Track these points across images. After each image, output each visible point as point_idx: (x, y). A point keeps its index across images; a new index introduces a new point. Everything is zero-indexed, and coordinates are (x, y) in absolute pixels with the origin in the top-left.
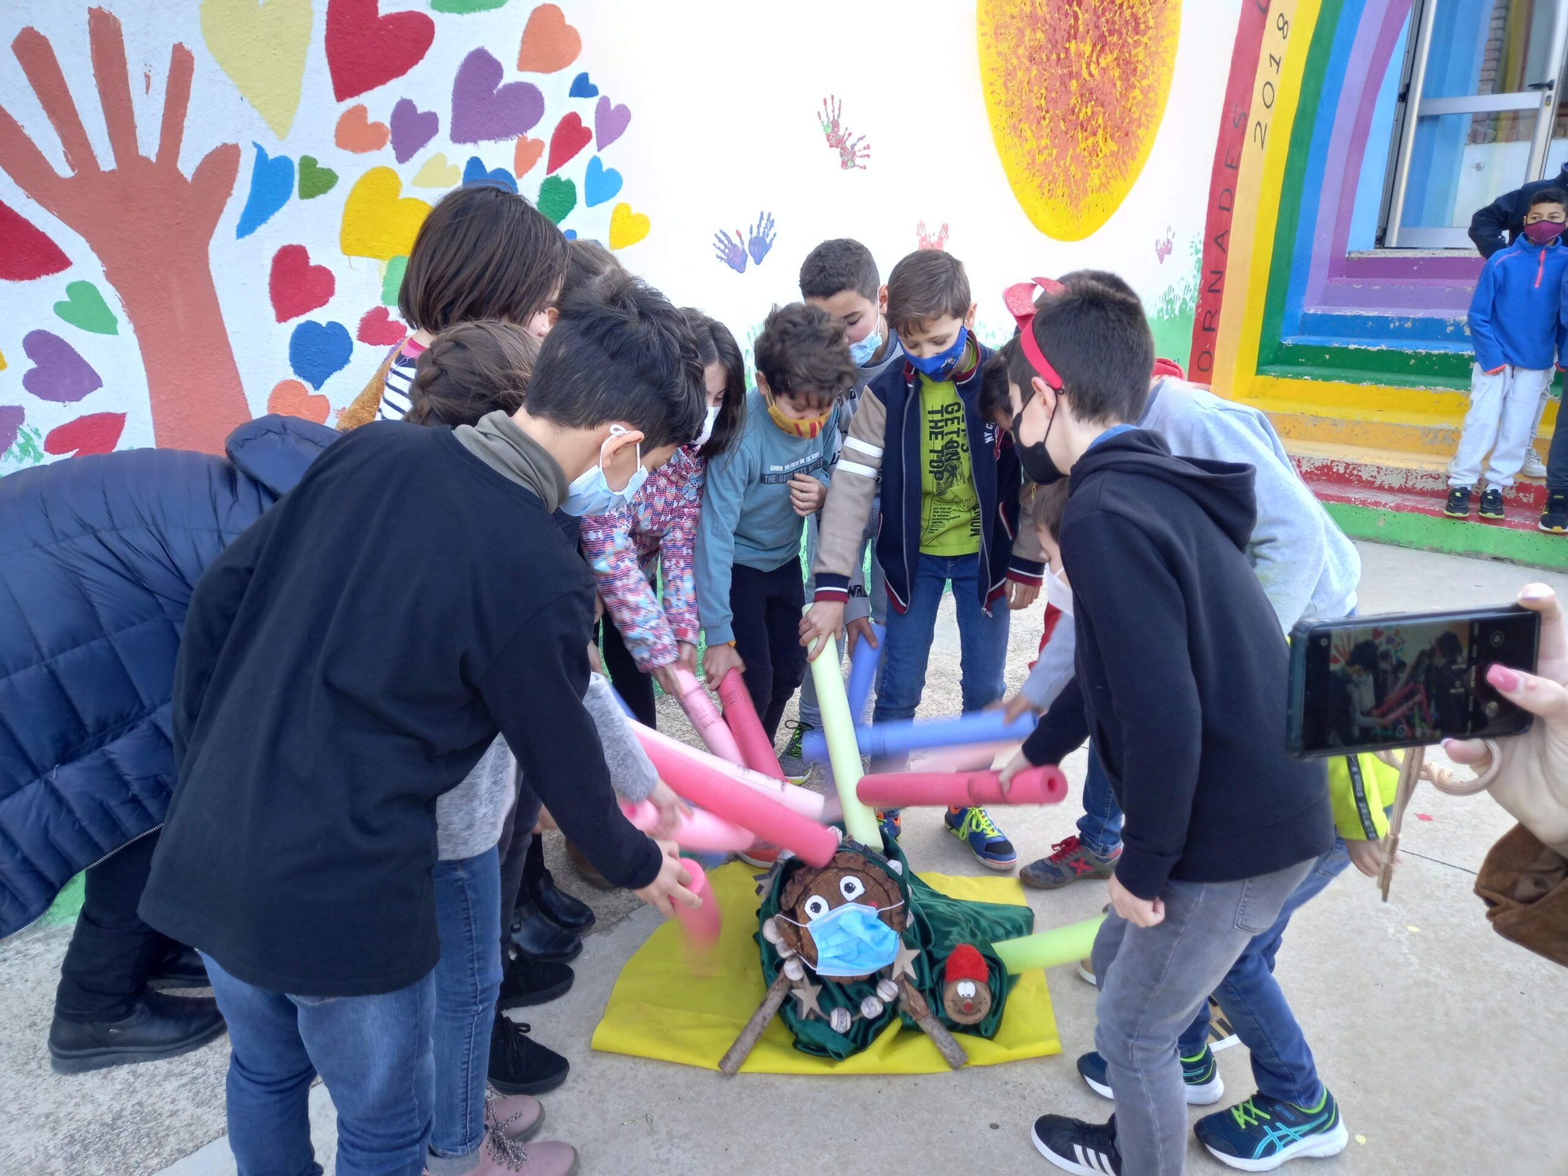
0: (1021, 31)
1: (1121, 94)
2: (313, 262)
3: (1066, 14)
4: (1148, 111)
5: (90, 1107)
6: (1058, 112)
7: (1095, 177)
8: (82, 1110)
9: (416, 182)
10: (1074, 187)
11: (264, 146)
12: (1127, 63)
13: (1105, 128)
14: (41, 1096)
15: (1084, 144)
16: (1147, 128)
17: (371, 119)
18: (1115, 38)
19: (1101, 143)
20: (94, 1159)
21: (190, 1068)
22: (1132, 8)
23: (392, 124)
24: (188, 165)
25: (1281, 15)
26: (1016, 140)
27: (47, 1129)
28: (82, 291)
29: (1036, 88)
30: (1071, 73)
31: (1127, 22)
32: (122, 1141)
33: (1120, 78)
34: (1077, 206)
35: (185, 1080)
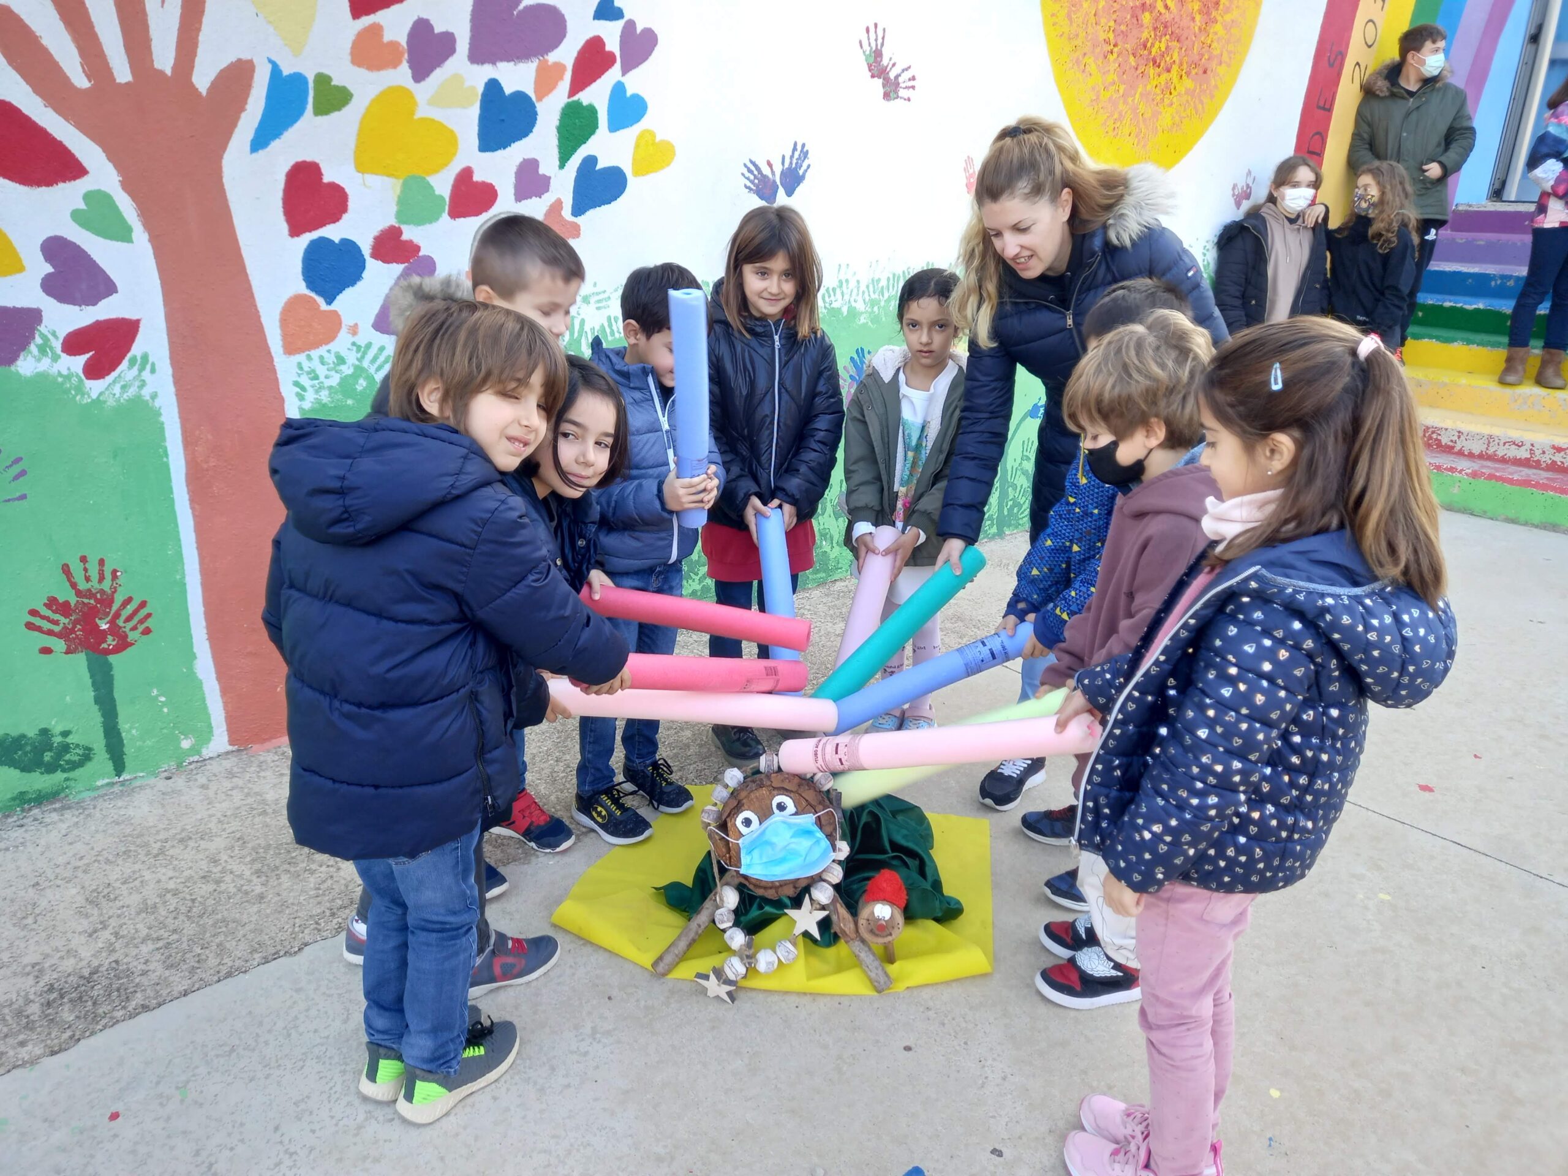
1: (1200, 29)
2: (326, 179)
4: (1231, 47)
5: (72, 961)
6: (1128, 46)
7: (1167, 117)
8: (65, 962)
9: (433, 102)
10: (1142, 126)
11: (278, 62)
13: (1181, 64)
14: (31, 948)
15: (1155, 79)
16: (1229, 66)
17: (388, 37)
19: (1175, 80)
20: (67, 1007)
21: (166, 935)
23: (408, 43)
24: (203, 79)
26: (1079, 75)
27: (31, 977)
28: (98, 200)
29: (1103, 21)
30: (1144, 5)
32: (95, 993)
33: (1200, 12)
34: (1144, 146)
35: (160, 944)
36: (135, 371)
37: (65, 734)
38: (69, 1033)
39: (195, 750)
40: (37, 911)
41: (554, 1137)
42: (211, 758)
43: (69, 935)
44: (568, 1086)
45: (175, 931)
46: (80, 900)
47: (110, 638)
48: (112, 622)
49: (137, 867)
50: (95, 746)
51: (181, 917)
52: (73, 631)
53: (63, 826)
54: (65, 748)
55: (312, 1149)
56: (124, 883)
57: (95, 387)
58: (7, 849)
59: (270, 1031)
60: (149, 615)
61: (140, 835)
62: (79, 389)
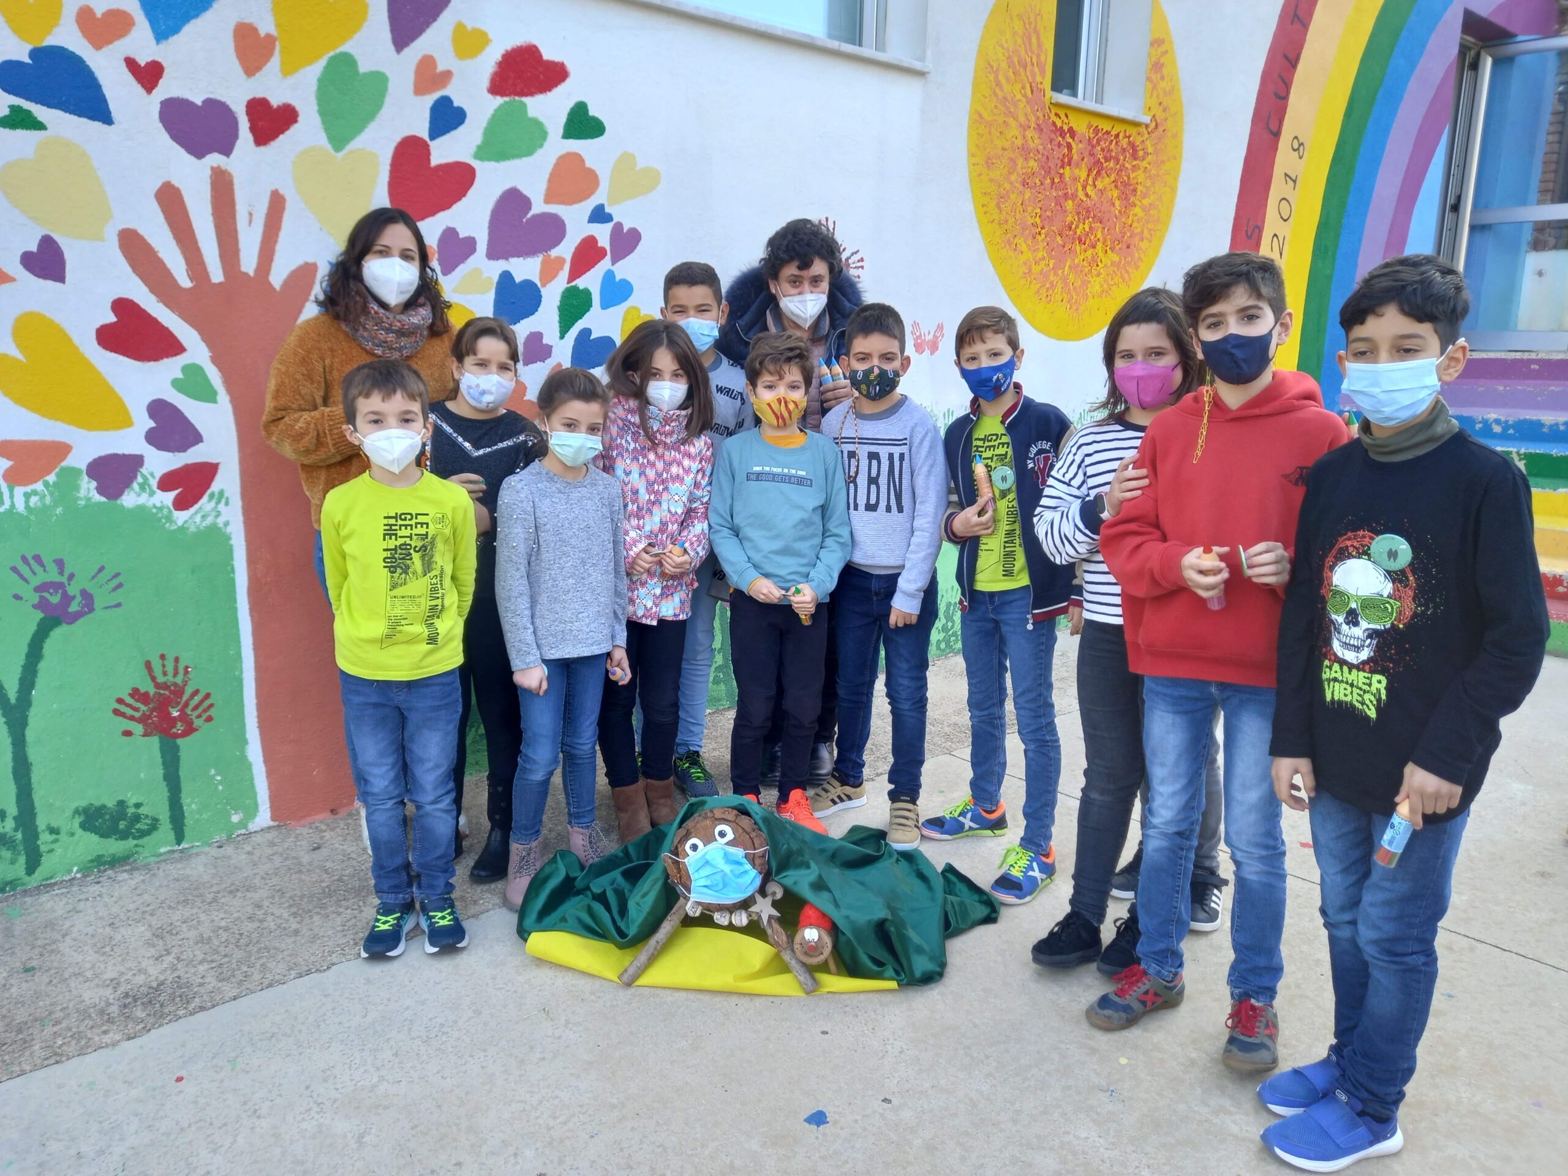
0: (1013, 161)
1: (1120, 212)
3: (1059, 145)
4: (1150, 226)
5: (143, 977)
7: (1096, 285)
8: (137, 978)
9: (457, 291)
10: (1074, 293)
12: (1126, 185)
13: (1105, 241)
14: (110, 968)
15: (1082, 255)
16: (1150, 241)
18: (1112, 164)
19: (1101, 254)
20: (139, 1008)
22: (1129, 137)
23: (439, 246)
24: (277, 277)
25: (1296, 138)
26: (1011, 253)
27: (110, 988)
28: (193, 371)
29: (1030, 209)
30: (1066, 194)
31: (1124, 150)
32: (161, 998)
33: (1119, 198)
34: (1077, 309)
35: (214, 965)
36: (213, 504)
37: (138, 805)
38: (142, 1025)
39: (243, 824)
40: (113, 943)
41: (530, 1092)
42: (255, 832)
43: (140, 959)
44: (544, 1059)
45: (226, 956)
46: (148, 935)
47: (179, 724)
48: (182, 711)
49: (194, 911)
50: (161, 817)
51: (231, 946)
52: (149, 717)
53: (133, 883)
54: (137, 818)
55: (335, 1101)
56: (184, 922)
57: (181, 517)
58: (87, 899)
59: (303, 1023)
60: (211, 705)
61: (197, 889)
62: (169, 519)
